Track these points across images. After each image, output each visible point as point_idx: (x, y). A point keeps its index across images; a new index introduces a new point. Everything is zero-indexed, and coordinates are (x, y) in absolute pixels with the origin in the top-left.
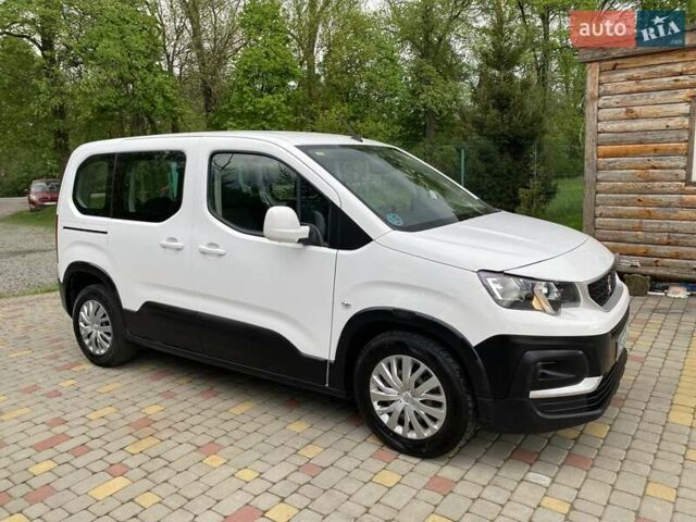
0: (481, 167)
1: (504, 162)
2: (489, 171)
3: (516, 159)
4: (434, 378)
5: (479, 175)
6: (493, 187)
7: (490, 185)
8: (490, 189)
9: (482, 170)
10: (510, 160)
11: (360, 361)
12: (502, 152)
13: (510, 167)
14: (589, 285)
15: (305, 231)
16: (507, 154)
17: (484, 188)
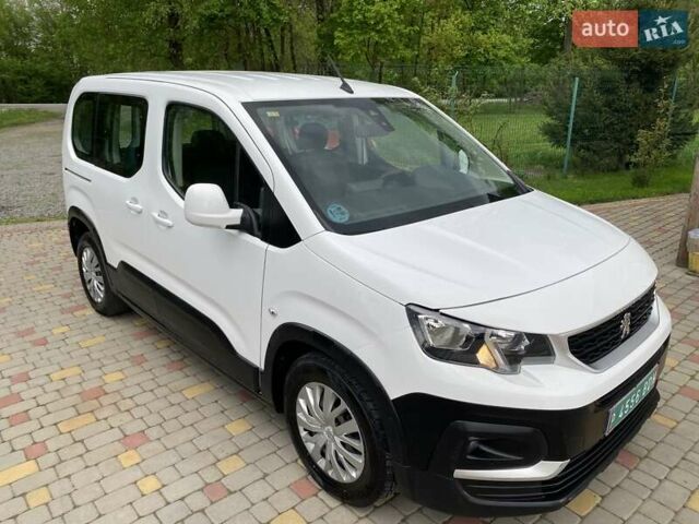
0: (599, 99)
1: (632, 94)
2: (609, 104)
3: (649, 90)
4: (354, 420)
5: (596, 110)
6: (612, 123)
7: (607, 122)
8: (607, 127)
9: (599, 103)
10: (639, 91)
11: (287, 378)
12: (628, 80)
13: (638, 101)
14: (570, 338)
15: (236, 215)
16: (636, 84)
17: (601, 125)
